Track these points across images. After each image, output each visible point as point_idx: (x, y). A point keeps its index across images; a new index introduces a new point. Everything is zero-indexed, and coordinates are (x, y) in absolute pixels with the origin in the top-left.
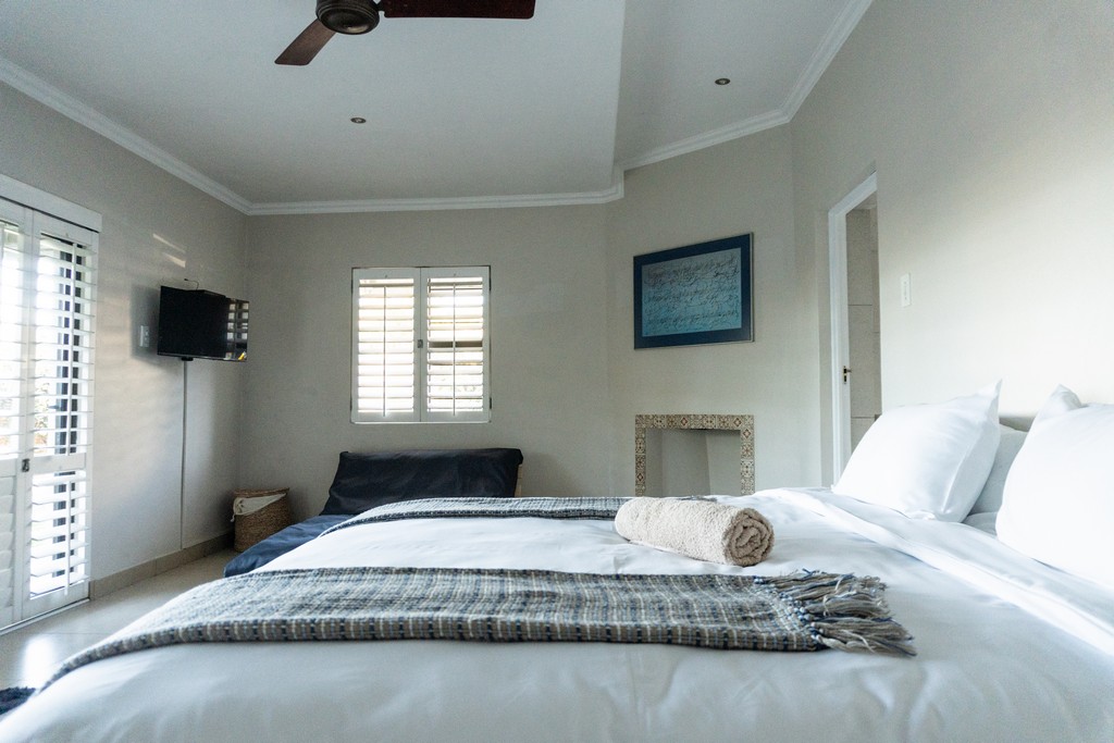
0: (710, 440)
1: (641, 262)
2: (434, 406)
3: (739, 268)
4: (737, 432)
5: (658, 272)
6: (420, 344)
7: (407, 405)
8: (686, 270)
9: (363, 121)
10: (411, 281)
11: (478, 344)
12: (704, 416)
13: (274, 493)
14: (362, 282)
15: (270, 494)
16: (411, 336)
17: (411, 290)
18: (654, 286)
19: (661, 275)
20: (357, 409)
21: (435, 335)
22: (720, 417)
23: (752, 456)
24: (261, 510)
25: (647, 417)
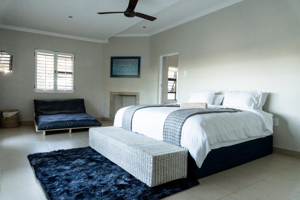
0: (124, 97)
1: (112, 58)
2: (59, 88)
3: (138, 63)
4: (135, 96)
5: (118, 61)
6: (55, 72)
7: (52, 88)
8: (125, 62)
9: (72, 17)
10: (53, 55)
11: (71, 73)
12: (128, 92)
13: (16, 111)
14: (38, 53)
15: (15, 111)
16: (53, 69)
17: (53, 57)
18: (116, 64)
19: (118, 62)
20: (37, 88)
21: (59, 70)
22: (132, 93)
23: (139, 100)
24: (13, 116)
25: (113, 92)
